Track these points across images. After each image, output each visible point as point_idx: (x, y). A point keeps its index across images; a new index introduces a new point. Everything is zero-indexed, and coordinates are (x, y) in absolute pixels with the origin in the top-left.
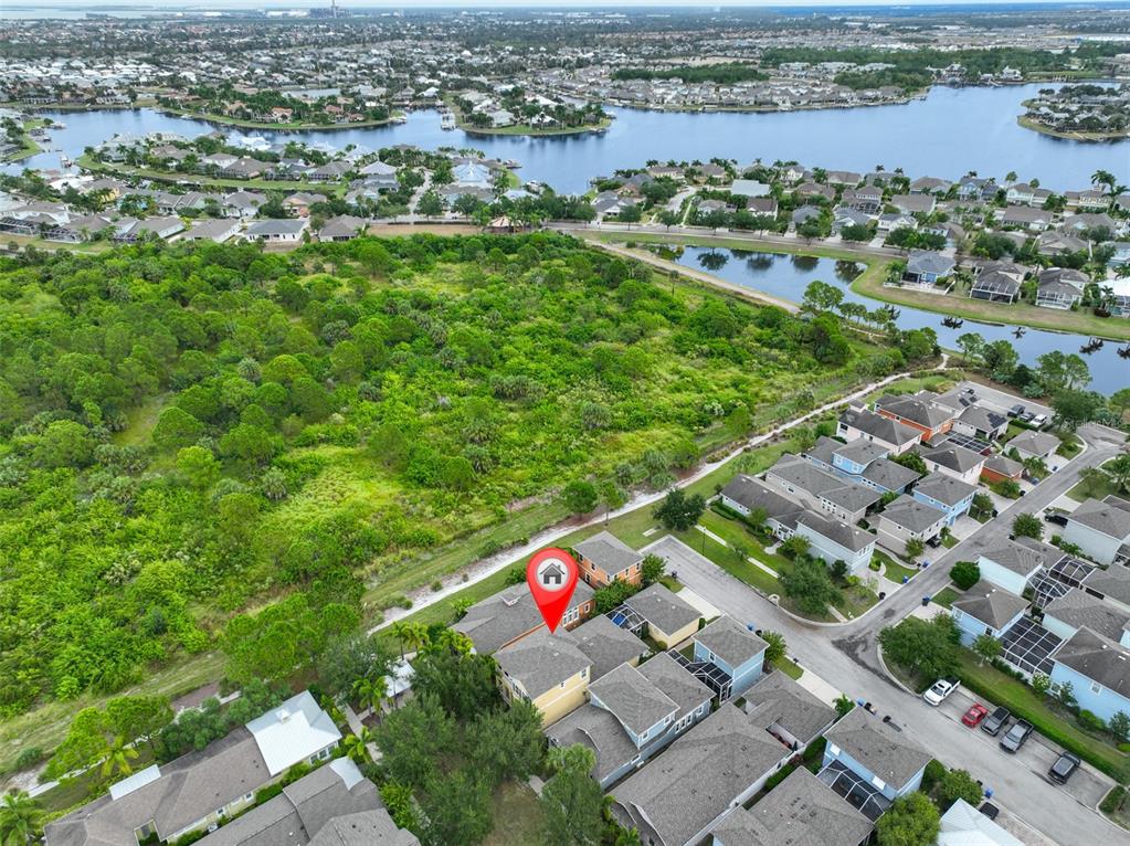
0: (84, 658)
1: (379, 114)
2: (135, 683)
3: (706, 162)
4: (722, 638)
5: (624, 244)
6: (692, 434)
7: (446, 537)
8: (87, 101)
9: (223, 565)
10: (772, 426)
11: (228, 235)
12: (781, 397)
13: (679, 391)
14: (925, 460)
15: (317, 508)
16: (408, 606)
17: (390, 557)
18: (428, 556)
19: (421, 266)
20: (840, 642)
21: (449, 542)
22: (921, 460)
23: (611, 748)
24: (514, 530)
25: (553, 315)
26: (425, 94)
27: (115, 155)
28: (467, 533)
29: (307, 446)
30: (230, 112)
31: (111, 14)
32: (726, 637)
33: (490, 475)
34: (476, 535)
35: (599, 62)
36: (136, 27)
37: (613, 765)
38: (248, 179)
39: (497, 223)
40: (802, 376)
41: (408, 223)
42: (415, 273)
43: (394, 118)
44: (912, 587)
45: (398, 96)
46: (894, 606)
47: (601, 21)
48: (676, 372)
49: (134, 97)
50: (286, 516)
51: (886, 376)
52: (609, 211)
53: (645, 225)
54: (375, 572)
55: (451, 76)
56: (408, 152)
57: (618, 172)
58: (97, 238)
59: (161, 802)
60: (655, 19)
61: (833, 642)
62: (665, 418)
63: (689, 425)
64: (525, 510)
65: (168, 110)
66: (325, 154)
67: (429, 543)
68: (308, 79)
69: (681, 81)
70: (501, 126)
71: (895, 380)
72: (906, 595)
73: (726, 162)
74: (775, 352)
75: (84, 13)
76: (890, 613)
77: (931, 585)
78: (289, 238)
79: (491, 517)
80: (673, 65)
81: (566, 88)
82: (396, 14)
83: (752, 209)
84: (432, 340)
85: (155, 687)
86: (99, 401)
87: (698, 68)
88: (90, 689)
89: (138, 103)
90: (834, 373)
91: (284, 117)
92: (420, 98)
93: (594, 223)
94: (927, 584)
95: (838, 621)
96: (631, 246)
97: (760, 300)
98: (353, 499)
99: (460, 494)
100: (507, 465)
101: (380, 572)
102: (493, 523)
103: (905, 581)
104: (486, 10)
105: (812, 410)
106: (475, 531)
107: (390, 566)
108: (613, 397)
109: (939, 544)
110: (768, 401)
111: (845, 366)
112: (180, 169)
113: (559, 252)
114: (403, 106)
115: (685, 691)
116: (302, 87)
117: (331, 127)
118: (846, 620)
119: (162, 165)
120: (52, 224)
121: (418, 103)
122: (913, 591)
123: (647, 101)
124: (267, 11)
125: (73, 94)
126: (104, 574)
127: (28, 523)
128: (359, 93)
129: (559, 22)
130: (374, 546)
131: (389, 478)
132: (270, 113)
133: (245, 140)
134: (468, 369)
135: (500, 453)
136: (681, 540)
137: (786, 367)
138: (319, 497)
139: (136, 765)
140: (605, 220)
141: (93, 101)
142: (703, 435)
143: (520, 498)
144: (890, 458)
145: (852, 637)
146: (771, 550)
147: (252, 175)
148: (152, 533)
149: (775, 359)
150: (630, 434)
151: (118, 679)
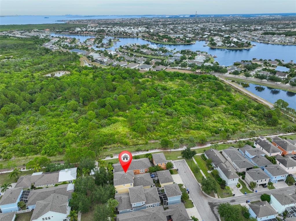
0: (48, 148)
1: (189, 41)
2: (54, 156)
3: (273, 60)
4: (169, 188)
5: (231, 81)
6: (211, 135)
7: (131, 144)
8: (128, 36)
9: (84, 137)
10: (237, 138)
11: (135, 67)
12: (247, 131)
13: (216, 123)
14: (276, 160)
15: (110, 130)
16: (112, 157)
17: (116, 145)
18: (125, 147)
19: (171, 80)
20: (211, 203)
21: (131, 145)
22: (275, 160)
23: (126, 204)
24: (148, 147)
25: (195, 96)
26: (204, 37)
27: (125, 47)
28: (136, 144)
29: (118, 116)
30: (155, 39)
31: (146, 17)
32: (171, 188)
33: (151, 132)
34: (138, 145)
35: (261, 30)
36: (150, 20)
37: (124, 208)
38: (148, 55)
39: (197, 71)
40: (258, 126)
41: (177, 69)
42: (169, 81)
43: (192, 43)
44: (247, 196)
45: (197, 37)
46: (236, 199)
47: (272, 18)
48: (219, 117)
49: (138, 35)
50: (103, 130)
51: (289, 132)
52: (231, 71)
53: (241, 76)
54: (111, 147)
55: (214, 32)
56: (188, 51)
57: (242, 61)
58: (110, 65)
59: (38, 179)
60: (291, 17)
61: (209, 202)
62: (206, 129)
63: (212, 132)
64: (153, 143)
65: (143, 38)
66: (168, 50)
67: (126, 144)
68: (178, 32)
69: (285, 36)
70: (219, 46)
71: (292, 134)
72: (243, 198)
73: (280, 60)
74: (254, 118)
75: (141, 17)
76: (233, 201)
77: (254, 198)
78: (147, 69)
79: (144, 142)
80: (285, 31)
81: (246, 37)
82: (212, 16)
83: (277, 75)
84: (160, 98)
85: (57, 158)
86: (83, 98)
87: (293, 32)
88: (47, 154)
89: (138, 37)
90: (271, 128)
91: (166, 41)
92: (202, 38)
93: (226, 74)
94: (253, 197)
95: (215, 197)
96: (233, 81)
97: (262, 102)
98: (118, 130)
99: (141, 135)
100: (156, 131)
101: (112, 148)
102: (144, 144)
103: (245, 194)
104: (237, 15)
105: (254, 137)
106: (139, 145)
107: (115, 147)
108: (196, 120)
109: (266, 187)
110: (242, 131)
111: (276, 126)
112: (136, 52)
113: (209, 80)
114: (197, 40)
115: (152, 198)
116: (176, 34)
117: (176, 44)
118: (217, 198)
119: (132, 50)
120: (103, 61)
121: (201, 39)
122: (246, 197)
123: (269, 41)
124: (180, 16)
125: (126, 34)
126: (63, 133)
127: (58, 120)
128: (188, 36)
129: (258, 18)
130: (114, 142)
131: (129, 127)
132: (163, 40)
133: (152, 46)
134: (163, 106)
135: (157, 128)
136: (186, 161)
137: (255, 123)
138: (112, 128)
139: (40, 171)
140: (230, 73)
141: (129, 36)
142: (215, 136)
143: (154, 140)
144: (266, 156)
145: (216, 203)
146: (209, 172)
147: (149, 54)
148: (75, 127)
149: (252, 120)
150: (194, 131)
151: (52, 154)
